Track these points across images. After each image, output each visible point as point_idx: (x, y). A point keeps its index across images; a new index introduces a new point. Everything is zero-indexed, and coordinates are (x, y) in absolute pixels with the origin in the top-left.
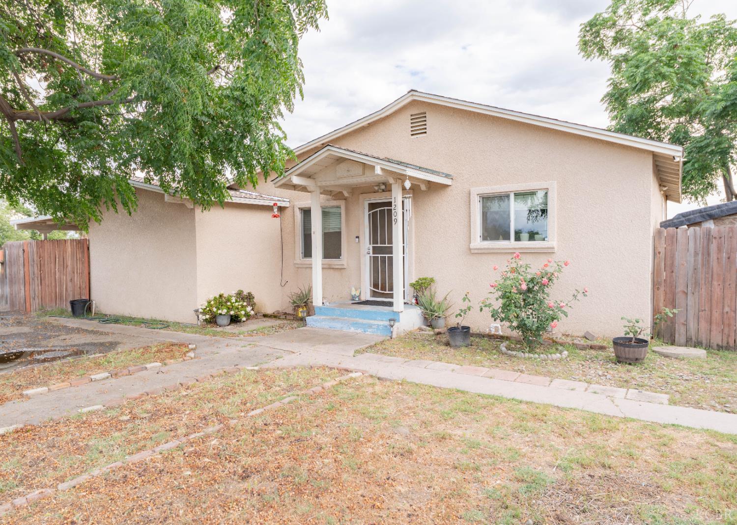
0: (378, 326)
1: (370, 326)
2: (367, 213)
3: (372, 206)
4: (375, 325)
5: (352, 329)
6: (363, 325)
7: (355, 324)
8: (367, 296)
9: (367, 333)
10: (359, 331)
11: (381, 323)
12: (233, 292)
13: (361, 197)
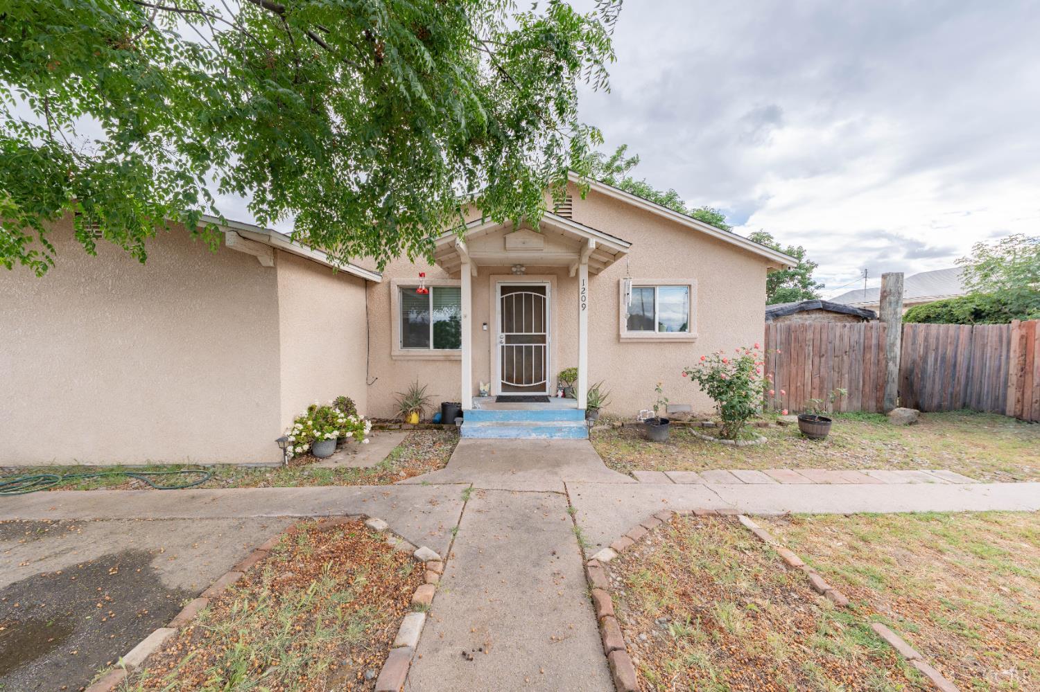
0: (571, 428)
1: (560, 429)
2: (499, 297)
3: (504, 290)
4: (566, 427)
5: (534, 436)
6: (547, 429)
7: (538, 429)
8: (498, 391)
9: (554, 438)
10: (543, 436)
11: (573, 424)
12: (331, 401)
13: (492, 277)
